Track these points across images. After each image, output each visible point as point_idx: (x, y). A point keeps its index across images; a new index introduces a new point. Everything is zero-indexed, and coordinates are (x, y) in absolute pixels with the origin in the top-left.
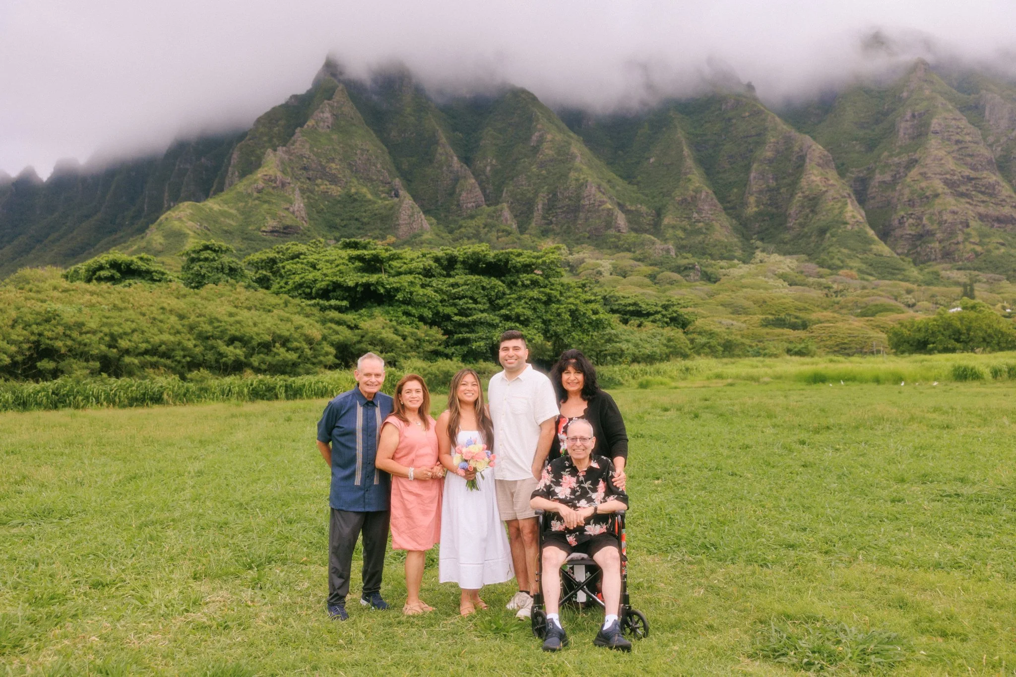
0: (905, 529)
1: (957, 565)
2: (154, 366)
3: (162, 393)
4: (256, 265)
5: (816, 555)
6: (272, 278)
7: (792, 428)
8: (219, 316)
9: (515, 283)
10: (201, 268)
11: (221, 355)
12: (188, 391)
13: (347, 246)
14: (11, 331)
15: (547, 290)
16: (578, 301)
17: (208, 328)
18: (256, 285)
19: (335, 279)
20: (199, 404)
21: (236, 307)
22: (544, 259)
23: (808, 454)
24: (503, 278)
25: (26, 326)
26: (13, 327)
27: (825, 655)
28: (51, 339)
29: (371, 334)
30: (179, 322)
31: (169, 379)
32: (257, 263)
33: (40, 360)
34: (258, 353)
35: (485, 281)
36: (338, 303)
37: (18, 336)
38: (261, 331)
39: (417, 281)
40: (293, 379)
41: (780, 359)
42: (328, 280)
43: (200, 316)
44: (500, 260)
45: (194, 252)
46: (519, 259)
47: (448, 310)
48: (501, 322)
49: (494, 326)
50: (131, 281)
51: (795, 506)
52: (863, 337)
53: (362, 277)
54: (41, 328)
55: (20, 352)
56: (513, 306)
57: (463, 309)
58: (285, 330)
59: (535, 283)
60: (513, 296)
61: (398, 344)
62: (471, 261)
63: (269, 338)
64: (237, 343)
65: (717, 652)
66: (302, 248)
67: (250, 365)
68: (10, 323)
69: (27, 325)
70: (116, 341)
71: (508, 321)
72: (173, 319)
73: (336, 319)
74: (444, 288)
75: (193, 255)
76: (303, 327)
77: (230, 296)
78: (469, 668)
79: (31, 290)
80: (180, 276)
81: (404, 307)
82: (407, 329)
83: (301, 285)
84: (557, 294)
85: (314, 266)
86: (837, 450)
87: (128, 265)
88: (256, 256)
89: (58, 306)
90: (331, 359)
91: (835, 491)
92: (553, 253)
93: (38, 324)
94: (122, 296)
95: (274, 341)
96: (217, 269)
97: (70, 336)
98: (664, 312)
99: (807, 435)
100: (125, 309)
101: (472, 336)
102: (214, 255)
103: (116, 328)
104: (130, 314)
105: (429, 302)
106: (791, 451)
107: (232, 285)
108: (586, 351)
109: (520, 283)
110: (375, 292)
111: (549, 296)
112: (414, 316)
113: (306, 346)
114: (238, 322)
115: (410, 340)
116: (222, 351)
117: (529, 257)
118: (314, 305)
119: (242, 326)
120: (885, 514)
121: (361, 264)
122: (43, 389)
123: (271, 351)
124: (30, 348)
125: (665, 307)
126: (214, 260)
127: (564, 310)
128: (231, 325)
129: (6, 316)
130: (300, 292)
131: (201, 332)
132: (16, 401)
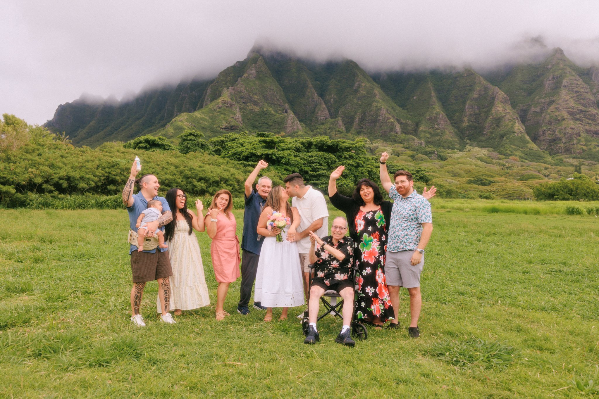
0: (528, 288)
1: (554, 309)
4: (215, 144)
5: (474, 299)
6: (222, 150)
7: (474, 233)
8: (194, 167)
9: (341, 156)
10: (188, 144)
11: (195, 186)
13: (259, 135)
14: (96, 170)
15: (357, 161)
16: (372, 167)
17: (189, 173)
18: (214, 153)
19: (252, 151)
21: (203, 163)
22: (356, 145)
23: (481, 246)
24: (335, 154)
26: (97, 169)
27: (467, 357)
28: (114, 175)
30: (175, 170)
32: (215, 142)
33: (109, 185)
34: (213, 186)
35: (326, 155)
37: (99, 173)
38: (215, 176)
39: (292, 153)
41: (475, 200)
42: (249, 152)
43: (185, 167)
44: (334, 145)
45: (185, 136)
46: (343, 145)
47: (307, 169)
50: (155, 149)
51: (468, 272)
52: (520, 191)
53: (265, 151)
55: (100, 181)
57: (314, 168)
58: (226, 175)
59: (351, 157)
60: (340, 163)
62: (319, 145)
63: (218, 179)
64: (203, 181)
65: (404, 351)
66: (237, 136)
67: (208, 192)
68: (96, 167)
69: (104, 168)
72: (173, 168)
74: (305, 158)
75: (185, 138)
76: (235, 174)
77: (201, 158)
78: (260, 350)
79: (107, 152)
80: (178, 148)
81: (285, 166)
83: (235, 154)
84: (362, 162)
85: (242, 145)
86: (498, 245)
87: (153, 141)
88: (215, 139)
89: (118, 160)
91: (492, 266)
92: (361, 142)
93: (109, 168)
94: (149, 156)
95: (221, 181)
96: (196, 144)
97: (123, 174)
98: (417, 174)
99: (482, 237)
100: (150, 162)
101: (318, 182)
102: (194, 138)
104: (152, 165)
105: (298, 164)
106: (472, 244)
107: (202, 153)
109: (343, 157)
110: (272, 157)
111: (358, 163)
112: (290, 171)
113: (236, 184)
114: (203, 171)
116: (195, 184)
117: (348, 144)
118: (241, 164)
119: (205, 173)
120: (518, 279)
122: (110, 199)
123: (219, 185)
124: (104, 179)
125: (418, 172)
126: (194, 140)
127: (365, 171)
128: (200, 172)
129: (94, 163)
130: (234, 157)
131: (185, 175)
132: (97, 204)
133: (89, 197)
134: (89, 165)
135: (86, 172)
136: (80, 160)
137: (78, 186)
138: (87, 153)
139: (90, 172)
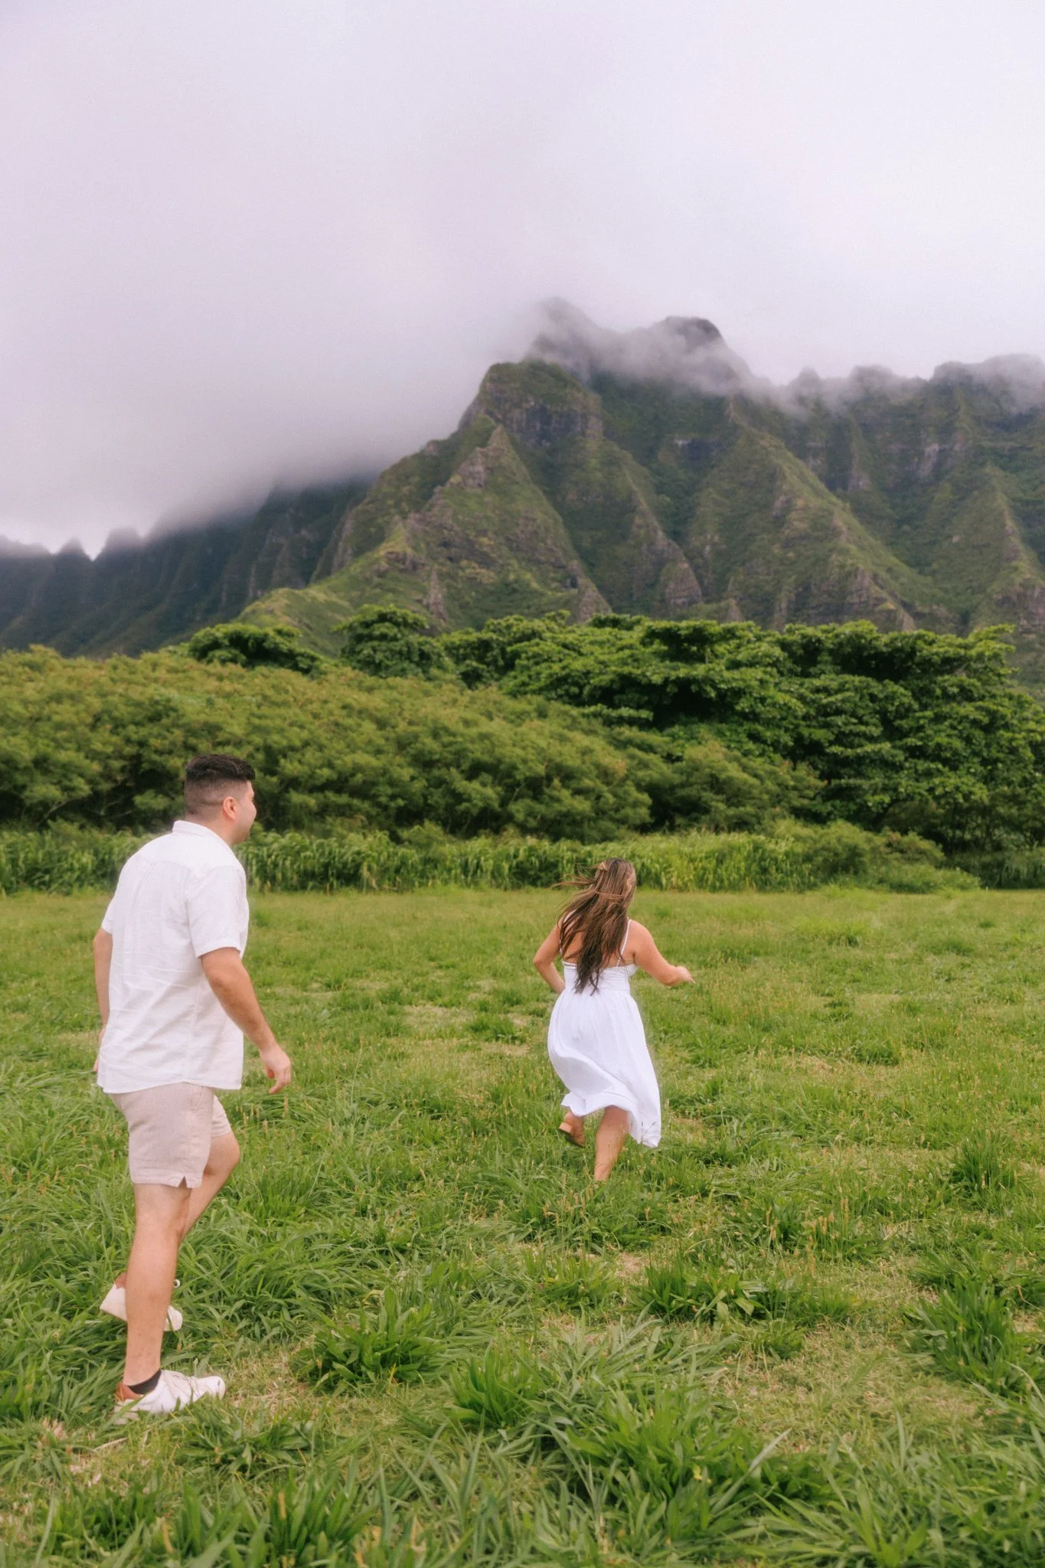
2: (344, 812)
3: (358, 866)
4: (461, 653)
6: (486, 672)
8: (446, 723)
10: (375, 651)
11: (459, 797)
12: (403, 862)
14: (90, 735)
15: (987, 706)
17: (429, 744)
18: (462, 683)
19: (626, 670)
20: (422, 890)
22: (978, 650)
24: (902, 682)
25: (116, 727)
26: (93, 727)
28: (160, 753)
29: (707, 770)
30: (379, 733)
31: (370, 839)
32: (458, 648)
33: (141, 792)
34: (520, 798)
35: (876, 687)
36: (632, 712)
37: (104, 744)
38: (530, 757)
39: (768, 678)
40: (588, 848)
42: (614, 672)
44: (900, 650)
45: (362, 625)
47: (820, 734)
48: (906, 760)
49: (897, 768)
50: (264, 669)
53: (674, 669)
54: (143, 731)
55: (107, 776)
56: (930, 732)
57: (843, 733)
58: (564, 756)
59: (966, 694)
60: (929, 713)
61: (755, 792)
62: (849, 650)
63: (541, 769)
64: (486, 777)
66: (538, 624)
67: (510, 818)
68: (90, 720)
69: (118, 725)
70: (277, 762)
71: (918, 758)
72: (369, 727)
73: (638, 741)
74: (807, 694)
75: (361, 631)
76: (589, 752)
81: (747, 726)
82: (757, 763)
83: (558, 682)
84: (1008, 712)
85: (576, 650)
87: (260, 641)
88: (457, 637)
89: (173, 693)
90: (644, 813)
92: (995, 639)
93: (137, 724)
96: (400, 653)
100: (285, 704)
101: (865, 784)
102: (396, 630)
103: (276, 737)
104: (292, 713)
105: (783, 719)
107: (434, 679)
108: (1023, 819)
109: (938, 692)
110: (700, 696)
111: (992, 714)
112: (764, 742)
113: (602, 788)
114: (483, 737)
115: (770, 784)
116: (461, 790)
117: (950, 645)
118: (594, 716)
119: (493, 744)
121: (665, 648)
123: (541, 793)
124: (123, 769)
126: (395, 639)
127: (1022, 742)
128: (472, 742)
129: (82, 707)
130: (560, 692)
131: (421, 753)
132: (98, 868)
133: (67, 838)
134: (65, 712)
135: (54, 740)
136: (30, 691)
137: (27, 793)
138: (51, 670)
139: (68, 740)
